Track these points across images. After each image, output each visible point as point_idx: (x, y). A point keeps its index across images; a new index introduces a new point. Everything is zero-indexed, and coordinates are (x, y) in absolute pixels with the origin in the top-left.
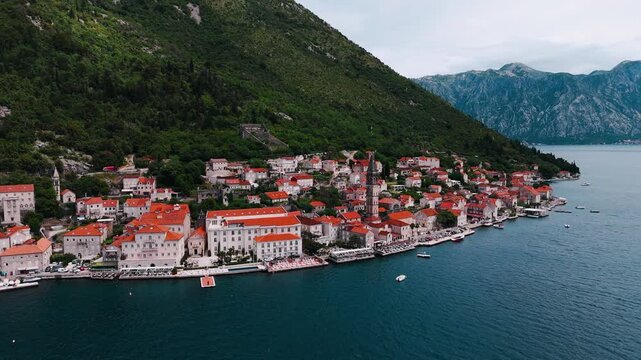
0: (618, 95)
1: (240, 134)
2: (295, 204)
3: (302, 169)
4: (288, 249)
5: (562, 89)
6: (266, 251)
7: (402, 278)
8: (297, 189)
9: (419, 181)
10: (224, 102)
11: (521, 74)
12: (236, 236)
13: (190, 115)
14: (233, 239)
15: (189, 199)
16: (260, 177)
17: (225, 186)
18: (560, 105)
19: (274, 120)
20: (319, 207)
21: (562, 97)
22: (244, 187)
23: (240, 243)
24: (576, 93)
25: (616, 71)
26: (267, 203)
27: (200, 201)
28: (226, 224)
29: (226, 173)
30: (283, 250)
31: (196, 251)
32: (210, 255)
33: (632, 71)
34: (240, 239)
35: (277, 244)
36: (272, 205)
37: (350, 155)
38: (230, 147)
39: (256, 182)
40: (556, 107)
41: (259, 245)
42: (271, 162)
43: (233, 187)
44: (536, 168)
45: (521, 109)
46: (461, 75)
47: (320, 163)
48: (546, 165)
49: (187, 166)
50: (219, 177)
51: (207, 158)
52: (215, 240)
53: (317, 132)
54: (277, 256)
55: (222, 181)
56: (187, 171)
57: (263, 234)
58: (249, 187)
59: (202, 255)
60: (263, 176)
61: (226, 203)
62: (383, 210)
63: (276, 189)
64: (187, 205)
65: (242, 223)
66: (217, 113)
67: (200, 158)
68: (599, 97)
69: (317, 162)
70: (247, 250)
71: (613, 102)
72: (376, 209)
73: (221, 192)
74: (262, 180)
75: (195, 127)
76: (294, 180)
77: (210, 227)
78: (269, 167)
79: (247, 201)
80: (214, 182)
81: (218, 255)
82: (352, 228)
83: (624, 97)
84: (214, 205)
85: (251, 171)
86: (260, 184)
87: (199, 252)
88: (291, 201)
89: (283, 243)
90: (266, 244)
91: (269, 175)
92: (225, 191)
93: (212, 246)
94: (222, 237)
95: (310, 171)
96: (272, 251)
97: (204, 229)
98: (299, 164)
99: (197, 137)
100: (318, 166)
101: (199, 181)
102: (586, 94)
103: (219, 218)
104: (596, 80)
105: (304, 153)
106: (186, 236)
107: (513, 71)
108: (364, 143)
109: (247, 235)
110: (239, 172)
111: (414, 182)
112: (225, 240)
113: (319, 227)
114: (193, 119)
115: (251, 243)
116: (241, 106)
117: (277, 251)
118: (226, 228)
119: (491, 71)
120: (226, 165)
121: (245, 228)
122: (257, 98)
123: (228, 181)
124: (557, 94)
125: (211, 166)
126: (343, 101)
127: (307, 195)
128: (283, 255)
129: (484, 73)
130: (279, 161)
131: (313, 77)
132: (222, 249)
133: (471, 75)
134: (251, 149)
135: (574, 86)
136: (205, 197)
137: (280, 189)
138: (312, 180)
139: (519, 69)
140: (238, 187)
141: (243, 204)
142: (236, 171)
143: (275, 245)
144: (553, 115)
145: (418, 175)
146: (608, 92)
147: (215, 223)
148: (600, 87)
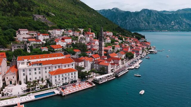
0: (142, 18)
1: (34, 19)
2: (66, 51)
3: (65, 35)
4: (70, 77)
5: (128, 16)
6: (57, 80)
7: (142, 92)
8: (65, 43)
9: (110, 41)
10: (24, 6)
11: (117, 11)
12: (37, 71)
13: (7, 10)
14: (36, 73)
15: (7, 50)
16: (46, 38)
17: (28, 42)
18: (128, 20)
19: (48, 15)
20: (78, 52)
21: (128, 18)
22: (38, 43)
23: (40, 75)
24: (132, 17)
25: (141, 11)
26: (51, 51)
27: (13, 50)
28: (30, 65)
29: (28, 36)
30: (67, 78)
31: (11, 83)
32: (20, 84)
33: (145, 11)
34: (40, 73)
35: (64, 75)
36: (54, 52)
37: (82, 30)
38: (29, 24)
39: (44, 40)
40: (127, 21)
41: (53, 77)
42: (50, 31)
43: (32, 43)
44: (135, 37)
45: (118, 21)
46: (101, 10)
47: (72, 33)
48: (137, 36)
49: (5, 32)
50: (24, 38)
51: (17, 28)
52: (24, 75)
53: (66, 21)
54: (64, 82)
55: (26, 40)
56: (5, 34)
57: (54, 69)
58: (41, 43)
59: (15, 84)
60: (47, 37)
61: (29, 51)
62: (106, 53)
63: (55, 44)
64: (5, 53)
65: (40, 63)
66: (21, 10)
67: (13, 28)
68: (137, 18)
69: (71, 32)
70: (44, 79)
71: (140, 20)
72: (103, 52)
73: (26, 45)
74: (47, 39)
75: (10, 15)
76: (63, 39)
77: (21, 66)
78: (49, 34)
79: (41, 50)
80: (21, 40)
81: (26, 83)
82: (99, 62)
83: (143, 19)
84: (22, 53)
85: (41, 35)
86: (46, 41)
87: (13, 82)
88: (64, 50)
89: (67, 74)
90: (57, 76)
91: (50, 37)
92: (28, 45)
93: (22, 78)
94: (28, 72)
95: (68, 36)
96: (61, 79)
97: (16, 67)
98: (63, 33)
99: (11, 19)
100: (71, 34)
101: (13, 40)
102: (134, 18)
103: (26, 61)
104: (137, 14)
105: (64, 28)
106: (3, 74)
107: (115, 10)
108: (85, 26)
109: (44, 70)
110: (35, 36)
111: (108, 41)
112: (30, 74)
113: (83, 63)
114: (9, 11)
115: (47, 74)
116: (33, 8)
117: (64, 79)
118: (31, 67)
119: (109, 9)
120: (27, 32)
121: (43, 66)
122: (39, 6)
123: (29, 40)
124: (127, 17)
125: (19, 32)
126: (72, 12)
127: (70, 47)
128: (67, 82)
129: (107, 10)
130: (53, 31)
131: (60, 3)
132: (29, 80)
133: (104, 10)
134: (39, 25)
135: (131, 15)
136: (16, 48)
137: (57, 44)
138: (71, 40)
139: (117, 9)
140: (35, 43)
141: (39, 52)
142: (33, 35)
143: (63, 76)
144: (126, 23)
145: (108, 38)
146: (140, 17)
147: (23, 63)
148: (137, 16)
